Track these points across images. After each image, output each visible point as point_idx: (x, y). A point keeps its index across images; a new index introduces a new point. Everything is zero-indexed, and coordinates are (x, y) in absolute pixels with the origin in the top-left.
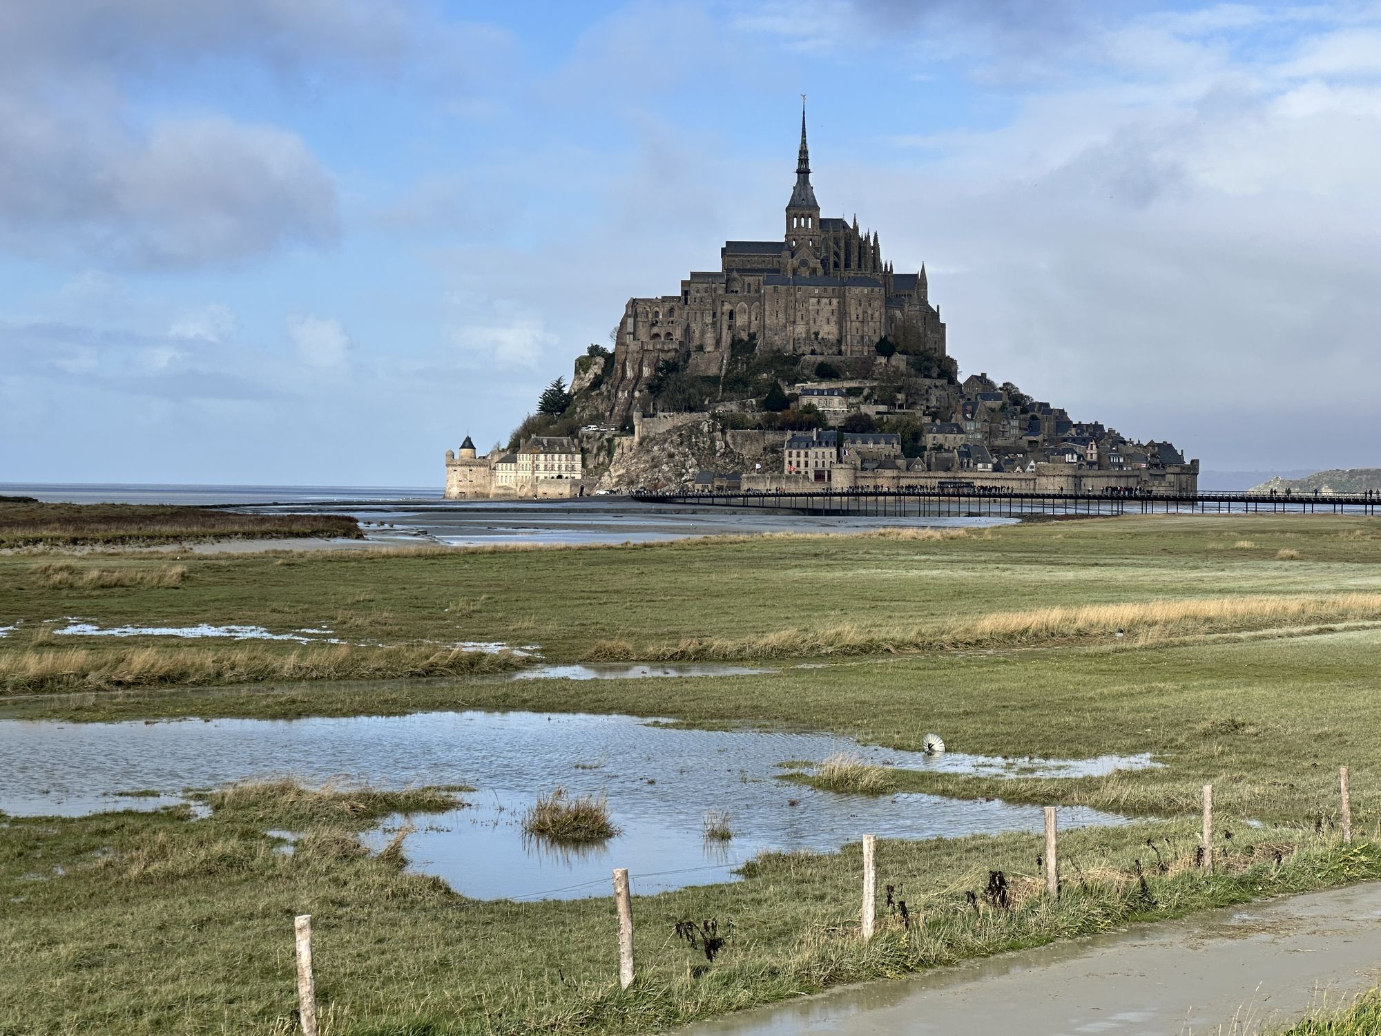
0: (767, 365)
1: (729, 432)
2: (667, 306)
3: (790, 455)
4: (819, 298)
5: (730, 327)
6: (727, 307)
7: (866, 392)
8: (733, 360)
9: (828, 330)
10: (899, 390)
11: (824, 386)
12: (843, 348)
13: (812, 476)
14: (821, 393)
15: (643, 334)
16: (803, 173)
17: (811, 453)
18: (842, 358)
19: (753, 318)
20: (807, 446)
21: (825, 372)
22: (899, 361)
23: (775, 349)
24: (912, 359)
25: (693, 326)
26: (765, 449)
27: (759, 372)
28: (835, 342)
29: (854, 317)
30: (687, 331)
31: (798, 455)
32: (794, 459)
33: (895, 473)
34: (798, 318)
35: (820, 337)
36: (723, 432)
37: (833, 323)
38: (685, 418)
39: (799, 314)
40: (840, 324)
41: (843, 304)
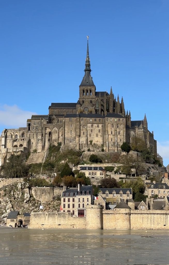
0: (64, 156)
1: (33, 189)
2: (21, 132)
3: (64, 201)
4: (92, 124)
5: (49, 140)
6: (48, 130)
7: (115, 169)
8: (49, 155)
9: (98, 140)
10: (132, 167)
11: (93, 165)
12: (104, 148)
13: (76, 213)
14: (90, 169)
15: (9, 145)
16: (88, 70)
17: (76, 198)
18: (104, 153)
19: (60, 135)
20: (74, 194)
21: (94, 159)
22: (133, 153)
23: (70, 149)
24: (139, 154)
25: (32, 140)
26: (54, 198)
27: (60, 160)
28: (100, 145)
29: (110, 133)
30: (29, 142)
31: (69, 201)
32: (67, 203)
33: (127, 211)
34: (82, 134)
35: (93, 143)
36: (30, 188)
37: (99, 136)
38: (10, 181)
39: (82, 132)
40: (103, 136)
41: (104, 127)
